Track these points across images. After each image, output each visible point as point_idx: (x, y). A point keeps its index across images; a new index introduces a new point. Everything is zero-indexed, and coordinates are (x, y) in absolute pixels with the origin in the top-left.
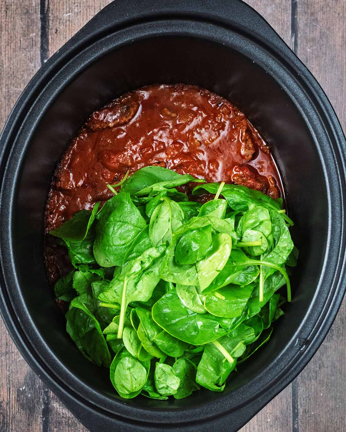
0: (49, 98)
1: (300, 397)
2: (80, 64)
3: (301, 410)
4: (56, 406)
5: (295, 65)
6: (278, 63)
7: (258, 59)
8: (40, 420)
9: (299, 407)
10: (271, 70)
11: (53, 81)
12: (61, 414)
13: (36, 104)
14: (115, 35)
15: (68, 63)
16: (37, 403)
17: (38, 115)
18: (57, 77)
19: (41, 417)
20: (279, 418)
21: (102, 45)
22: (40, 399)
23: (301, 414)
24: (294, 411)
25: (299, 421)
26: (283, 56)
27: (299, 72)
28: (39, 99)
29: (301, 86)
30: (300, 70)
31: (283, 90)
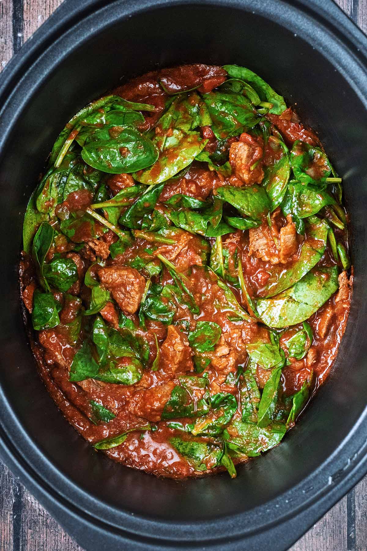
0: (22, 100)
1: (358, 494)
2: (62, 52)
3: (359, 513)
4: (31, 499)
5: (353, 36)
6: (329, 34)
7: (301, 31)
8: (9, 518)
9: (357, 508)
10: (320, 44)
11: (26, 77)
12: (38, 510)
13: (5, 110)
14: (106, 10)
15: (45, 52)
16: (7, 496)
17: (8, 125)
18: (31, 72)
19: (11, 514)
20: (329, 523)
21: (90, 24)
22: (9, 489)
23: (360, 518)
24: (349, 514)
25: (356, 527)
26: (335, 24)
27: (359, 46)
28: (9, 103)
29: (362, 65)
30: (361, 43)
31: (338, 72)
